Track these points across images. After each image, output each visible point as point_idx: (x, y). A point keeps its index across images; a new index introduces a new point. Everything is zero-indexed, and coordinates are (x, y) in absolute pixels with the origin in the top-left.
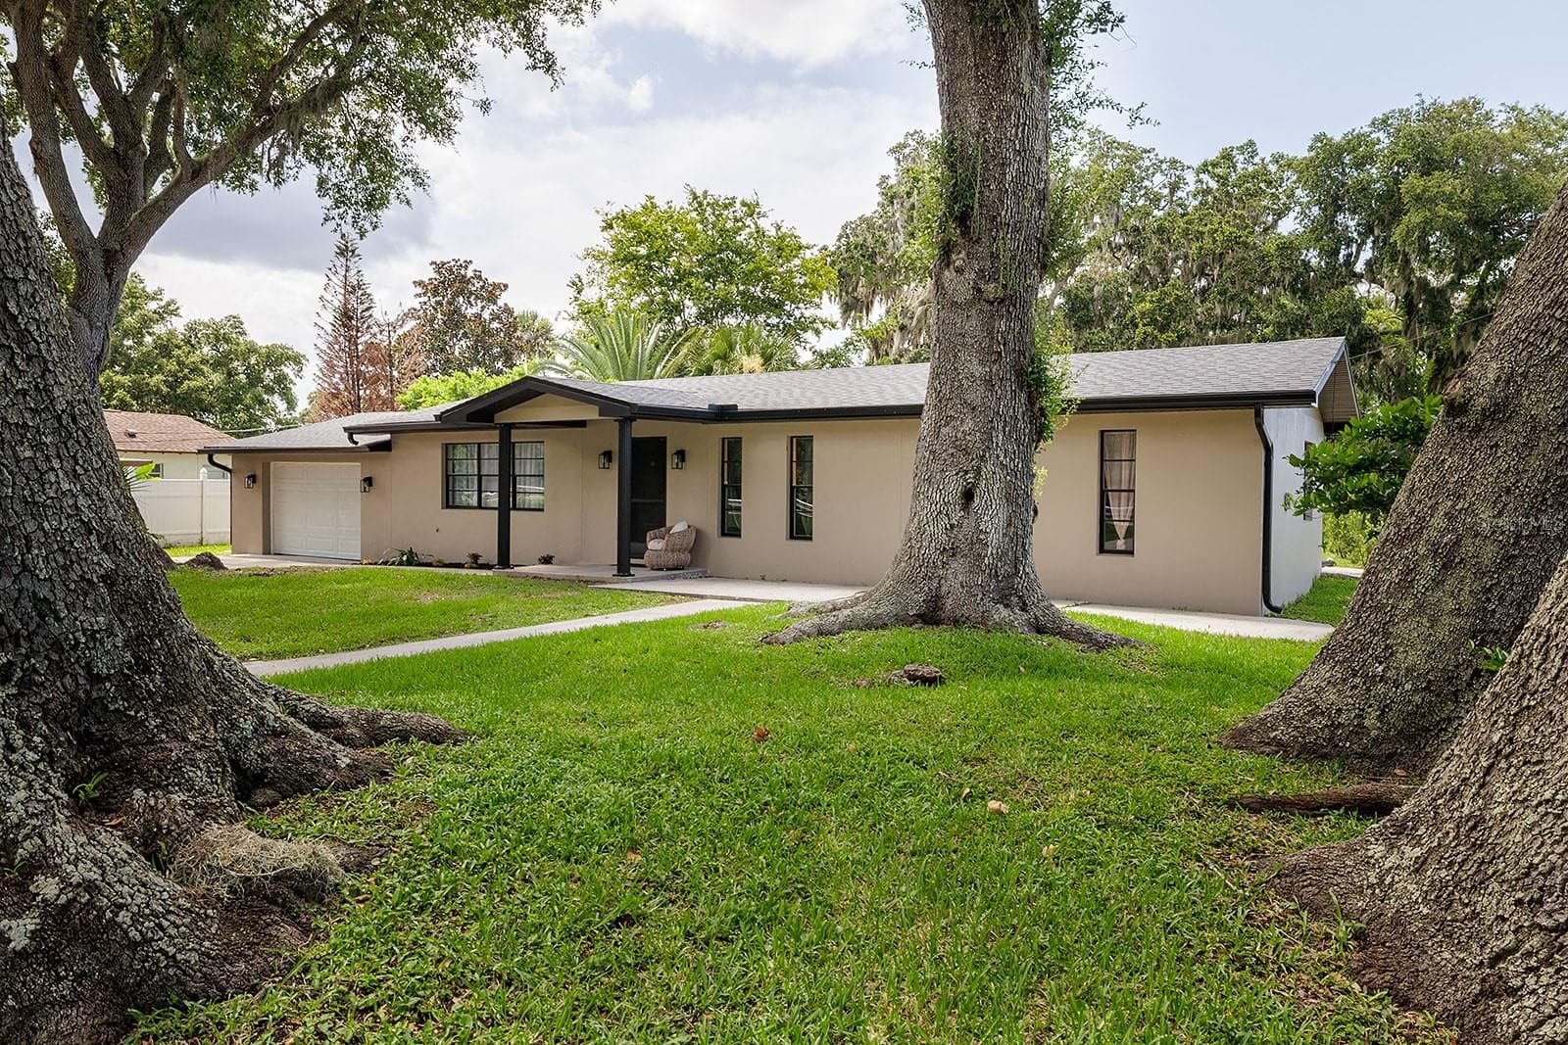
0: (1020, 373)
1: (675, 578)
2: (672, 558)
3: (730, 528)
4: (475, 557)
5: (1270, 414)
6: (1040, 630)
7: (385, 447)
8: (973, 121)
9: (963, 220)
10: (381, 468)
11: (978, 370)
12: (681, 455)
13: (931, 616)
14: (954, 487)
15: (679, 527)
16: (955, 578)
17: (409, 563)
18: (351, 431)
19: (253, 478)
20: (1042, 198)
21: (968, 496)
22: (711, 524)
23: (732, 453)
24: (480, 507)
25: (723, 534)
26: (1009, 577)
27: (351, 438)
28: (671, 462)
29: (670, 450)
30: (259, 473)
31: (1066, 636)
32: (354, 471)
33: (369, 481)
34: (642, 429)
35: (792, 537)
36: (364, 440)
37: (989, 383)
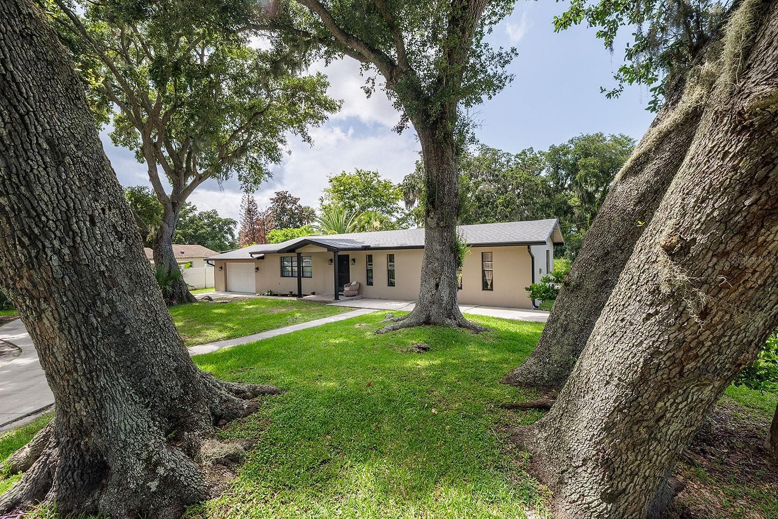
0: (451, 248)
1: (352, 299)
2: (352, 293)
3: (370, 283)
4: (291, 292)
5: (532, 247)
6: (460, 326)
7: (262, 258)
8: (435, 173)
9: (432, 203)
10: (261, 264)
11: (439, 248)
12: (354, 260)
13: (427, 322)
14: (433, 283)
15: (354, 283)
16: (434, 310)
17: (271, 295)
18: (251, 254)
19: (221, 268)
20: (456, 195)
21: (437, 285)
22: (364, 281)
23: (370, 259)
24: (292, 276)
25: (368, 285)
26: (450, 310)
27: (251, 256)
28: (351, 262)
29: (350, 259)
30: (223, 266)
31: (468, 328)
32: (253, 265)
33: (257, 269)
34: (340, 253)
35: (389, 286)
36: (255, 256)
37: (442, 251)
